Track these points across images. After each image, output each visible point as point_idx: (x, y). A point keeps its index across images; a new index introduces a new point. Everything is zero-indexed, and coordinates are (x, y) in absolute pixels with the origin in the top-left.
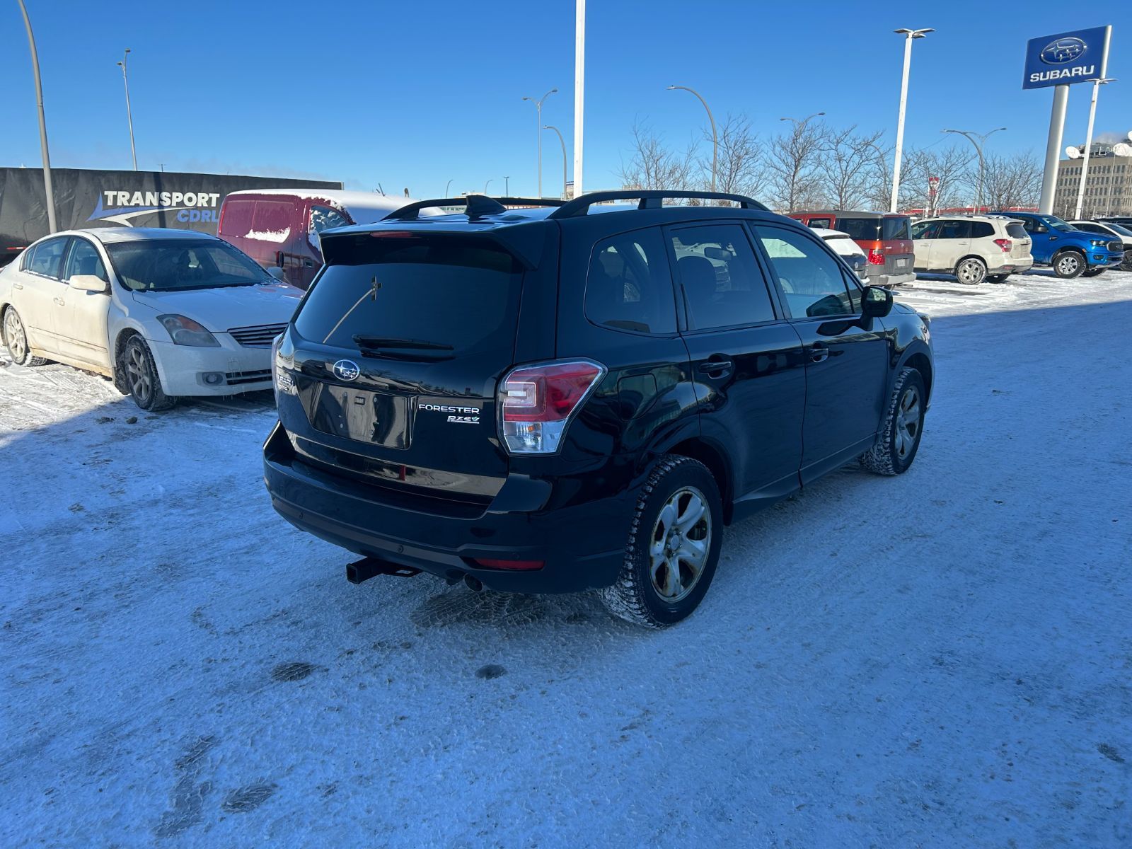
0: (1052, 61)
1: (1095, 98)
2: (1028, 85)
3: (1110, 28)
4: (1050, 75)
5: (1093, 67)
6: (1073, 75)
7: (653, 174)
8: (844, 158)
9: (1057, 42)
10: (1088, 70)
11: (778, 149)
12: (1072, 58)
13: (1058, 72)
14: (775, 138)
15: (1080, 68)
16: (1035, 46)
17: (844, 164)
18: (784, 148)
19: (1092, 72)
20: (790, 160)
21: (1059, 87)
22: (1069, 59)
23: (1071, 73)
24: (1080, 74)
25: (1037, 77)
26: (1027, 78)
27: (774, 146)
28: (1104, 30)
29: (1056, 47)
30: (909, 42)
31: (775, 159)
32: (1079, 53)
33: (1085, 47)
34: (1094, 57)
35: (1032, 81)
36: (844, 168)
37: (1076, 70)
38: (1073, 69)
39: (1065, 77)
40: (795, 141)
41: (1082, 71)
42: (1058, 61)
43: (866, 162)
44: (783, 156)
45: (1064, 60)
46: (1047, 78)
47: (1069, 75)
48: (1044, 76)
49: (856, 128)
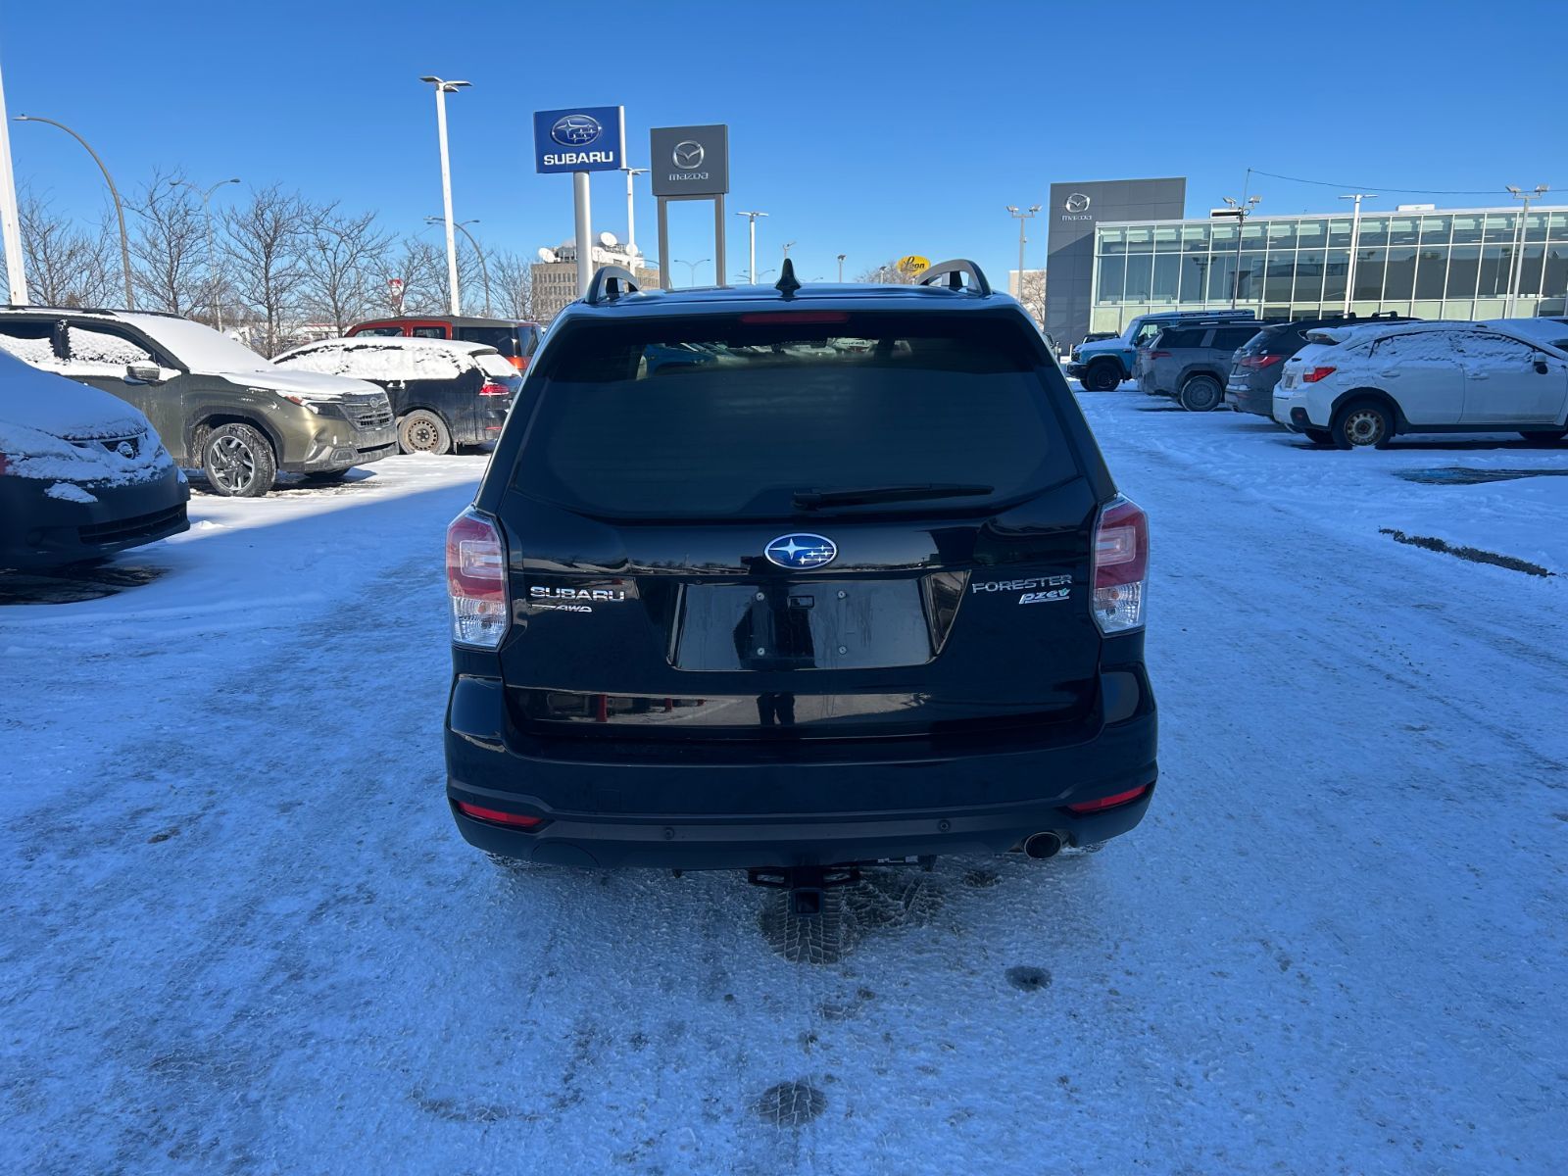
0: (566, 141)
1: (630, 190)
2: (543, 169)
3: (622, 109)
4: (568, 158)
5: (611, 154)
6: (592, 161)
7: (40, 256)
8: (329, 247)
9: (568, 119)
10: (607, 157)
11: (234, 226)
12: (588, 140)
13: (574, 155)
14: (227, 212)
15: (598, 154)
16: (544, 122)
17: (329, 253)
18: (243, 226)
19: (611, 159)
20: (257, 245)
21: (578, 174)
22: (583, 141)
23: (588, 158)
24: (599, 161)
25: (550, 160)
26: (540, 160)
27: (229, 223)
28: (617, 109)
29: (569, 124)
30: (440, 96)
31: (233, 243)
32: (594, 135)
33: (600, 128)
34: (611, 142)
35: (546, 163)
36: (332, 261)
37: (595, 156)
38: (591, 154)
39: (583, 163)
40: (259, 216)
41: (600, 157)
42: (572, 142)
43: (362, 253)
44: (244, 238)
45: (579, 142)
46: (563, 162)
47: (587, 161)
48: (560, 159)
49: (339, 206)
